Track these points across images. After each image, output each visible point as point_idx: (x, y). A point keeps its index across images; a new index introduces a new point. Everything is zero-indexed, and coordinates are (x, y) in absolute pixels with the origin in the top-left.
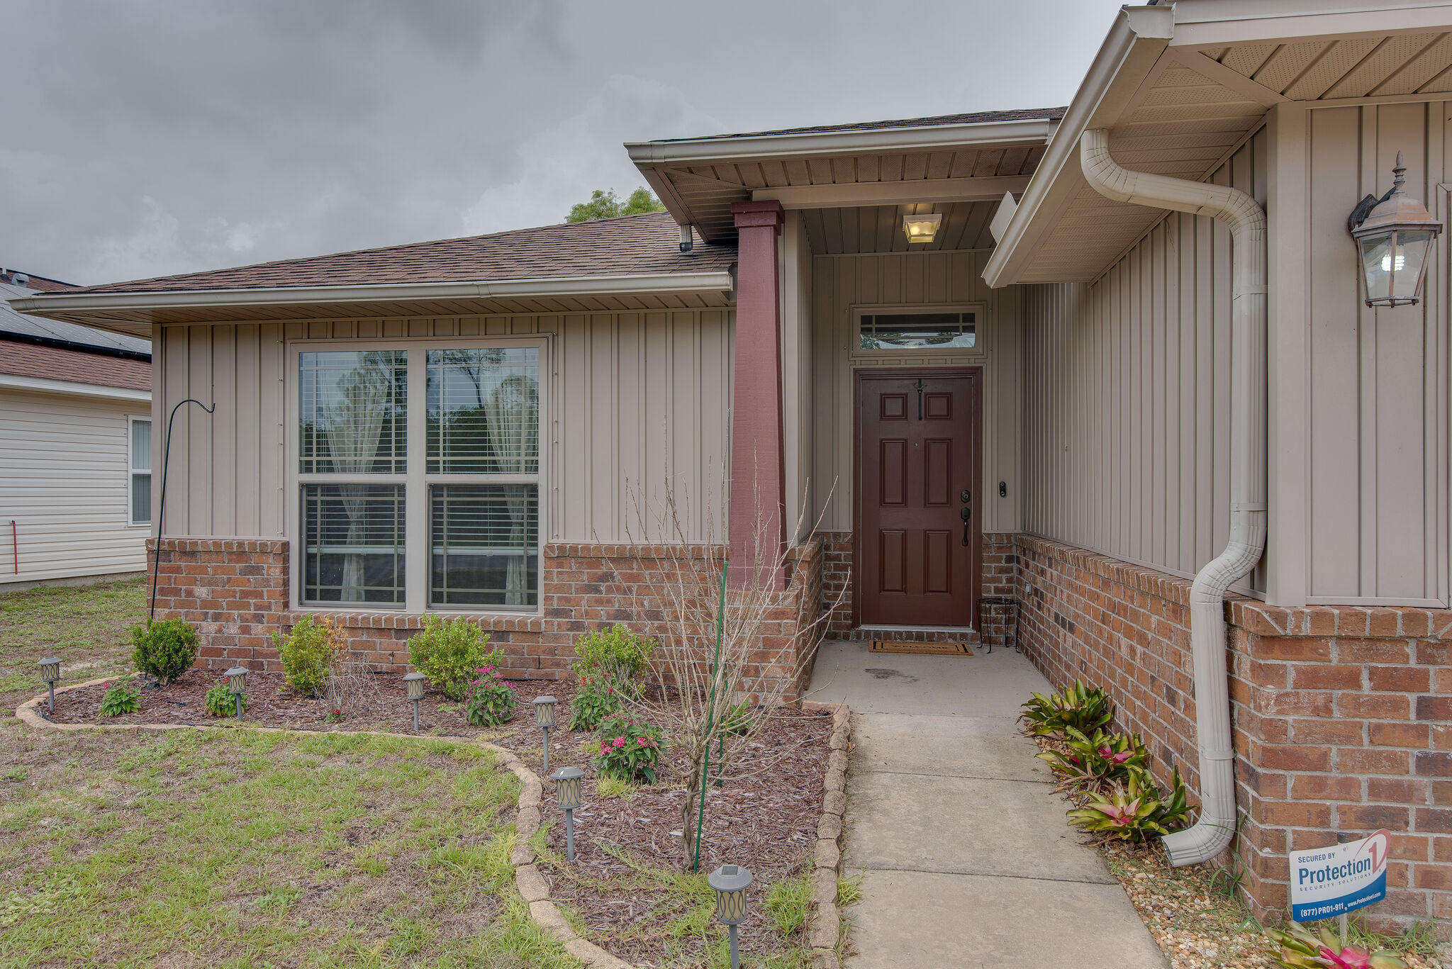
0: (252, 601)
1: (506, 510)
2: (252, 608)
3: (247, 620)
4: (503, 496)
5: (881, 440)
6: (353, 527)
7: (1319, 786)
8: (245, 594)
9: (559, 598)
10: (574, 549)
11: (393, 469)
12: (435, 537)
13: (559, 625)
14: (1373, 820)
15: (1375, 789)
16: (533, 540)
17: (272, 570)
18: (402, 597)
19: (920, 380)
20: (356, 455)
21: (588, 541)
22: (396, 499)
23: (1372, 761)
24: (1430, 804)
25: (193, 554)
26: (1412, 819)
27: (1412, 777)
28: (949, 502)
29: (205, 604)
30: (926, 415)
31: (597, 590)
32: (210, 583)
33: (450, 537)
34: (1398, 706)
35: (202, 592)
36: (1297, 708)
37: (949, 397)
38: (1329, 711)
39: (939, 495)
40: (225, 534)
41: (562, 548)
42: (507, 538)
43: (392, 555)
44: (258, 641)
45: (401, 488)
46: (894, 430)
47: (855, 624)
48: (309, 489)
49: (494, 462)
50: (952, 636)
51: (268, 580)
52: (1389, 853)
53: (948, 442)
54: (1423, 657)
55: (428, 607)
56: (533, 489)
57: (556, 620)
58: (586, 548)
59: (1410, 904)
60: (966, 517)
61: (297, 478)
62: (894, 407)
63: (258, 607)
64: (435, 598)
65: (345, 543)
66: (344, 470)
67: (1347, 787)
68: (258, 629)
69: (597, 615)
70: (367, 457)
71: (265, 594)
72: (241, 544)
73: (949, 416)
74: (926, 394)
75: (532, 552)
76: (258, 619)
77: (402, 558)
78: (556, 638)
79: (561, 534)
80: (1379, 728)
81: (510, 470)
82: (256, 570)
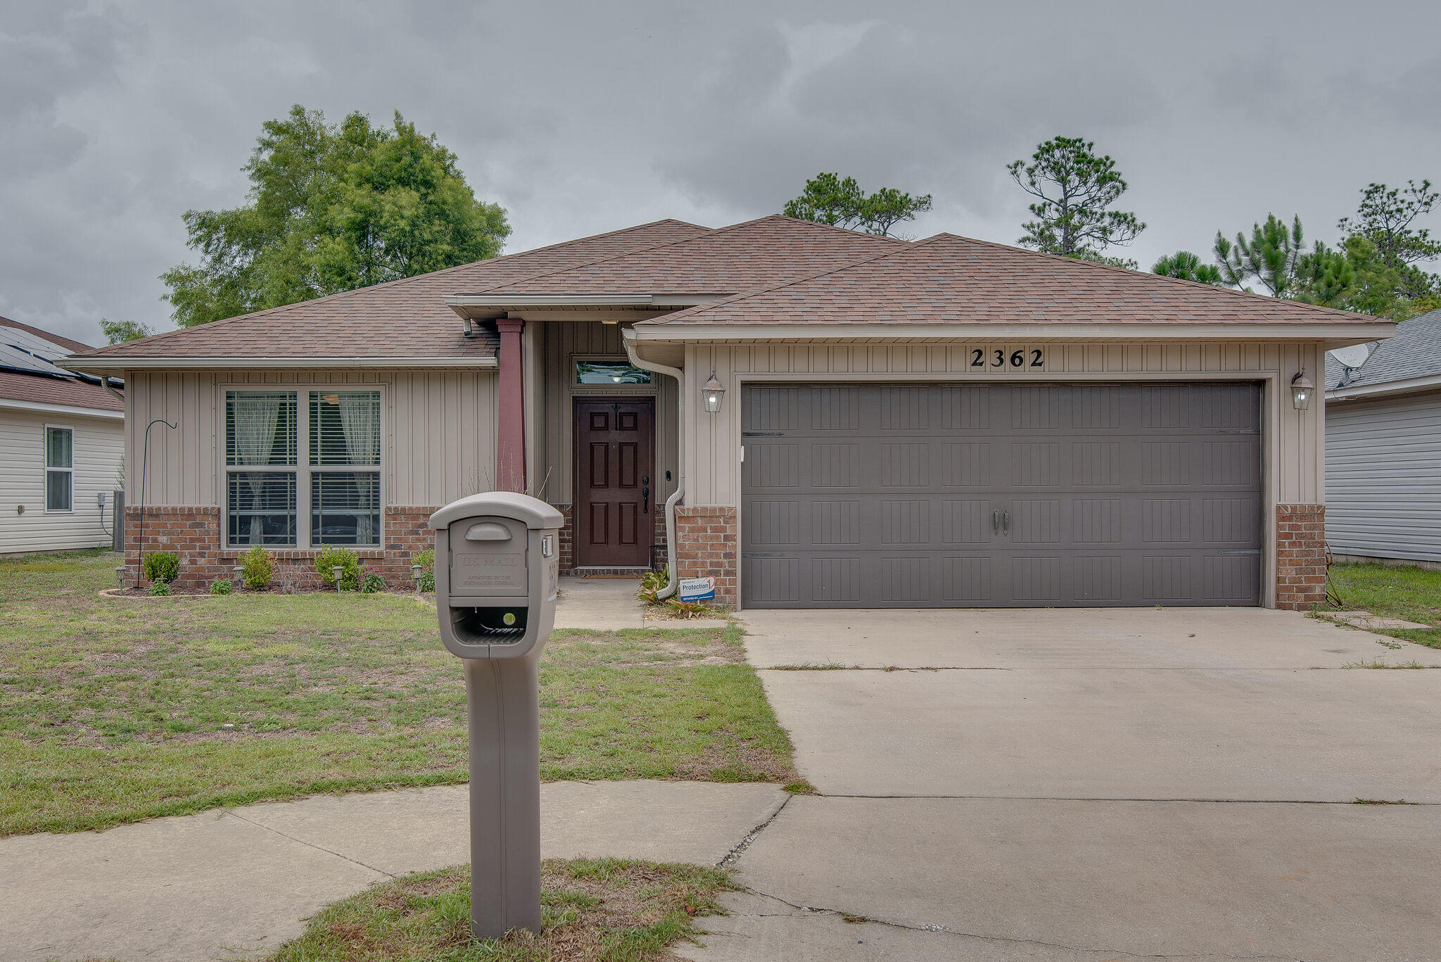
0: (198, 544)
1: (356, 488)
2: (198, 548)
3: (194, 556)
4: (354, 479)
5: (591, 443)
6: (256, 498)
7: (695, 564)
8: (192, 540)
9: (394, 538)
10: (403, 509)
11: (288, 462)
12: (314, 505)
13: (394, 554)
14: (710, 573)
15: (712, 564)
16: (377, 506)
17: (211, 525)
18: (293, 541)
19: (616, 404)
20: (258, 454)
21: (411, 505)
22: (289, 481)
23: (711, 555)
24: (727, 568)
25: (157, 516)
26: (722, 573)
27: (722, 560)
28: (635, 484)
29: (165, 547)
30: (621, 428)
31: (417, 533)
32: (169, 534)
33: (323, 504)
34: (718, 537)
35: (163, 539)
36: (689, 540)
37: (635, 415)
38: (698, 540)
39: (628, 480)
40: (174, 503)
41: (396, 509)
42: (357, 504)
43: (287, 516)
44: (202, 569)
45: (293, 475)
46: (602, 437)
47: (574, 565)
48: (232, 475)
49: (349, 459)
50: (635, 571)
51: (208, 531)
52: (715, 584)
53: (635, 445)
54: (725, 522)
55: (311, 546)
56: (376, 475)
57: (392, 552)
58: (411, 509)
59: (722, 600)
60: (646, 494)
61: (225, 468)
62: (599, 422)
63: (201, 548)
64: (315, 541)
65: (251, 509)
66: (250, 464)
67: (703, 564)
68: (202, 562)
69: (417, 548)
70: (266, 455)
71: (206, 539)
72: (190, 509)
73: (635, 428)
74: (620, 413)
75: (375, 512)
76: (202, 555)
77: (293, 518)
78: (393, 562)
79: (394, 501)
80: (713, 544)
81: (359, 463)
82: (201, 525)
